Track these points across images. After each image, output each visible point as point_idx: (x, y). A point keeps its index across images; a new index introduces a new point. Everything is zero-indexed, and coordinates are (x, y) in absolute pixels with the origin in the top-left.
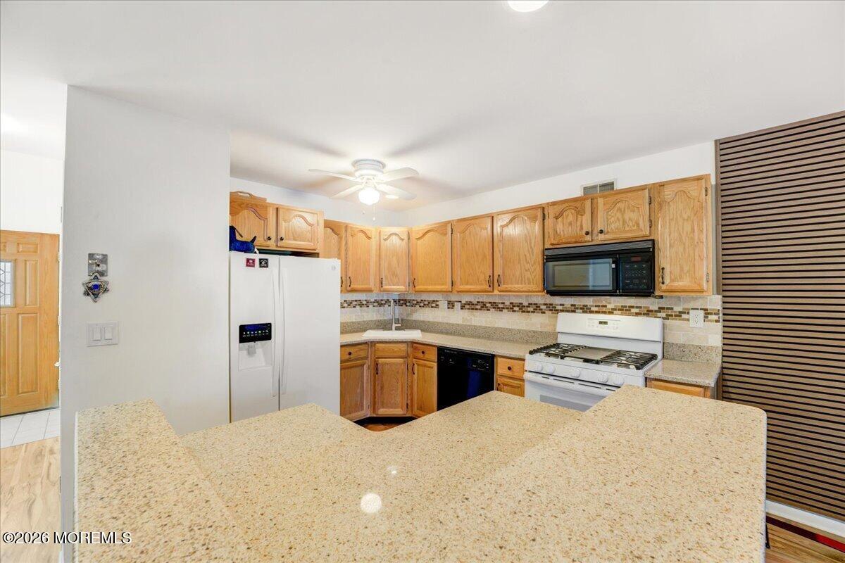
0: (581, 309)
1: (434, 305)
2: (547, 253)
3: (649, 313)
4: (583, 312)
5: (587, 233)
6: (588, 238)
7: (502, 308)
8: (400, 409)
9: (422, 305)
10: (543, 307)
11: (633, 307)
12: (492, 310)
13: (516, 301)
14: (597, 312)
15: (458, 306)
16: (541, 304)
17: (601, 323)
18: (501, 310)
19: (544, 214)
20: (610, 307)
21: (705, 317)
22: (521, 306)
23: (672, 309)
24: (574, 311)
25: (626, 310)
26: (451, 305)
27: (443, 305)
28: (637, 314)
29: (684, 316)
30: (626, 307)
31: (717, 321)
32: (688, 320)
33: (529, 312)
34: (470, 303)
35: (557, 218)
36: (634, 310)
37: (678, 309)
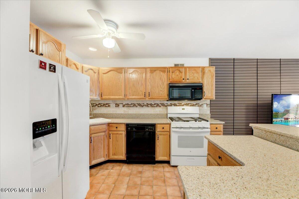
0: (173, 105)
1: (107, 106)
2: (170, 85)
3: (193, 105)
4: (174, 106)
5: (183, 79)
6: (184, 81)
7: (143, 106)
8: (103, 158)
9: (99, 106)
10: (160, 105)
11: (189, 104)
12: (138, 107)
13: (149, 103)
14: (179, 106)
15: (121, 105)
16: (159, 104)
17: (182, 109)
18: (142, 106)
19: (168, 71)
20: (183, 104)
21: (207, 106)
22: (151, 105)
23: (199, 104)
24: (171, 106)
25: (187, 105)
26: (117, 105)
27: (113, 105)
28: (190, 106)
29: (202, 106)
30: (187, 104)
31: (209, 107)
32: (203, 107)
33: (155, 107)
34: (128, 104)
35: (173, 72)
36: (189, 105)
37: (200, 104)
